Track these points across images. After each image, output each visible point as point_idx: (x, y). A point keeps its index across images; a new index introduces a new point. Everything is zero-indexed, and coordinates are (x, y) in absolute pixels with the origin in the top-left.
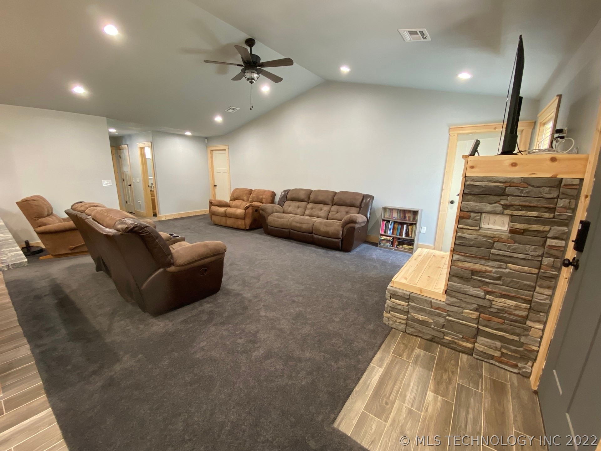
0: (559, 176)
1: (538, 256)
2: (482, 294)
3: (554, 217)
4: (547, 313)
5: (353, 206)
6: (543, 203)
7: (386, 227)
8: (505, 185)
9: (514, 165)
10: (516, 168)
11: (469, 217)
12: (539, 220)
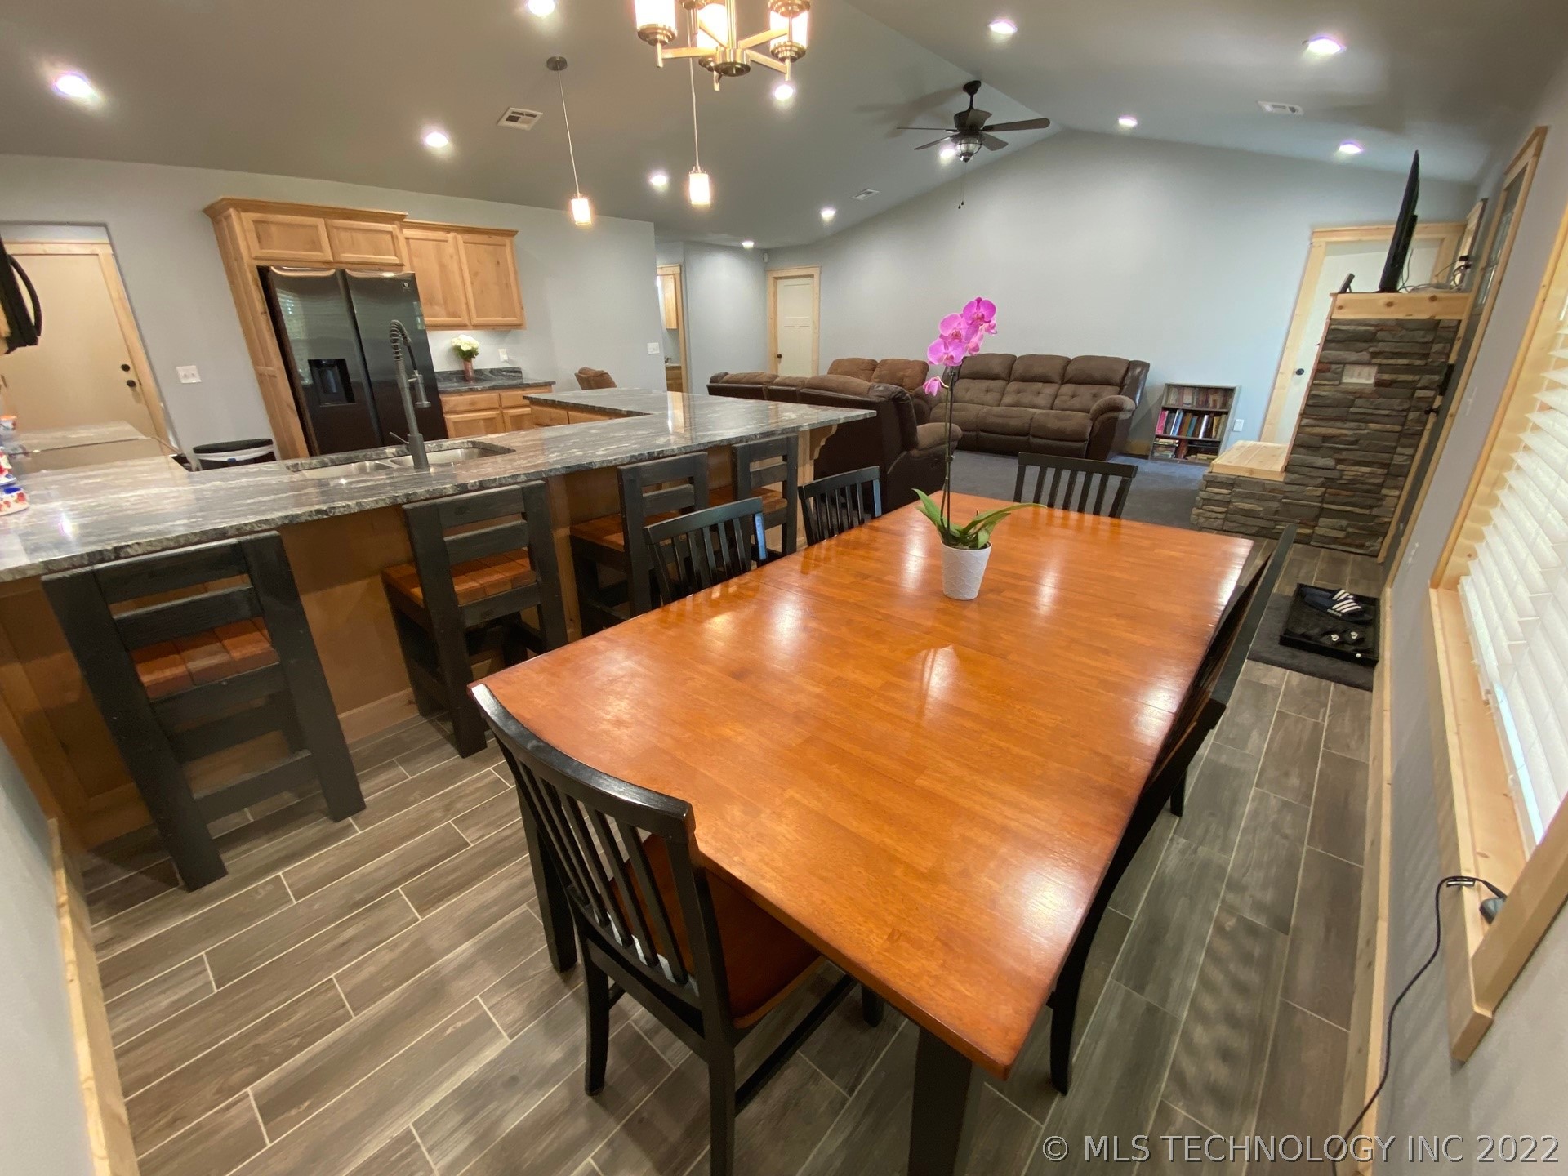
0: (1437, 318)
1: (1403, 410)
2: (1330, 463)
3: (1426, 364)
4: (1406, 476)
5: (1107, 382)
6: (1416, 349)
7: (1169, 422)
8: (1377, 328)
9: (1390, 304)
10: (1392, 308)
11: (1328, 370)
12: (1409, 369)
